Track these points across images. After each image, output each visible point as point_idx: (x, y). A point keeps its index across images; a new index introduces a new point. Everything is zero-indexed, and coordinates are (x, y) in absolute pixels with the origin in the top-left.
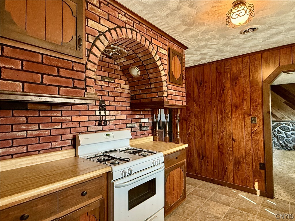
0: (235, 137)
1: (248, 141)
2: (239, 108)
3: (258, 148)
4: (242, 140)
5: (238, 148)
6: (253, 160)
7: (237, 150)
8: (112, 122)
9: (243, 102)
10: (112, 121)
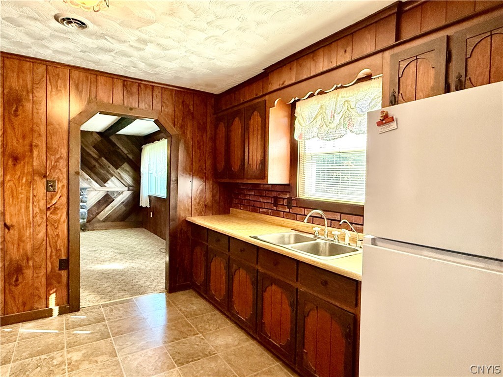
0: (11, 219)
1: (39, 226)
2: (22, 163)
3: (57, 235)
4: (26, 224)
5: (16, 242)
6: (48, 257)
7: (15, 246)
9: (31, 151)
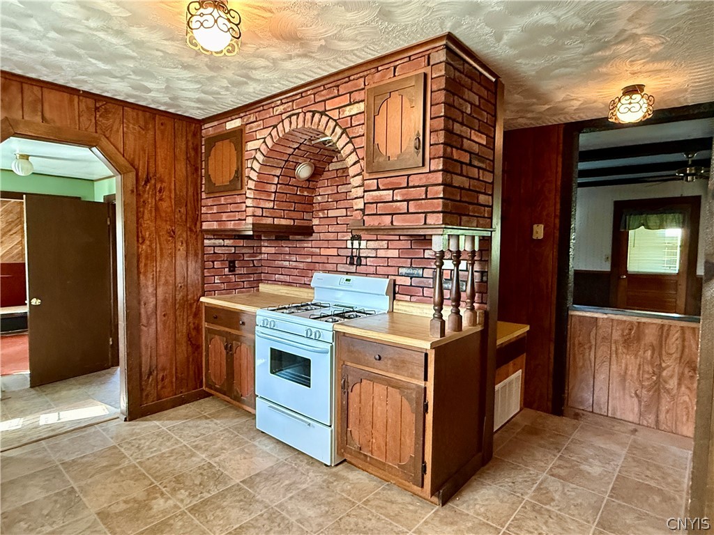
8: (370, 261)
10: (372, 259)
